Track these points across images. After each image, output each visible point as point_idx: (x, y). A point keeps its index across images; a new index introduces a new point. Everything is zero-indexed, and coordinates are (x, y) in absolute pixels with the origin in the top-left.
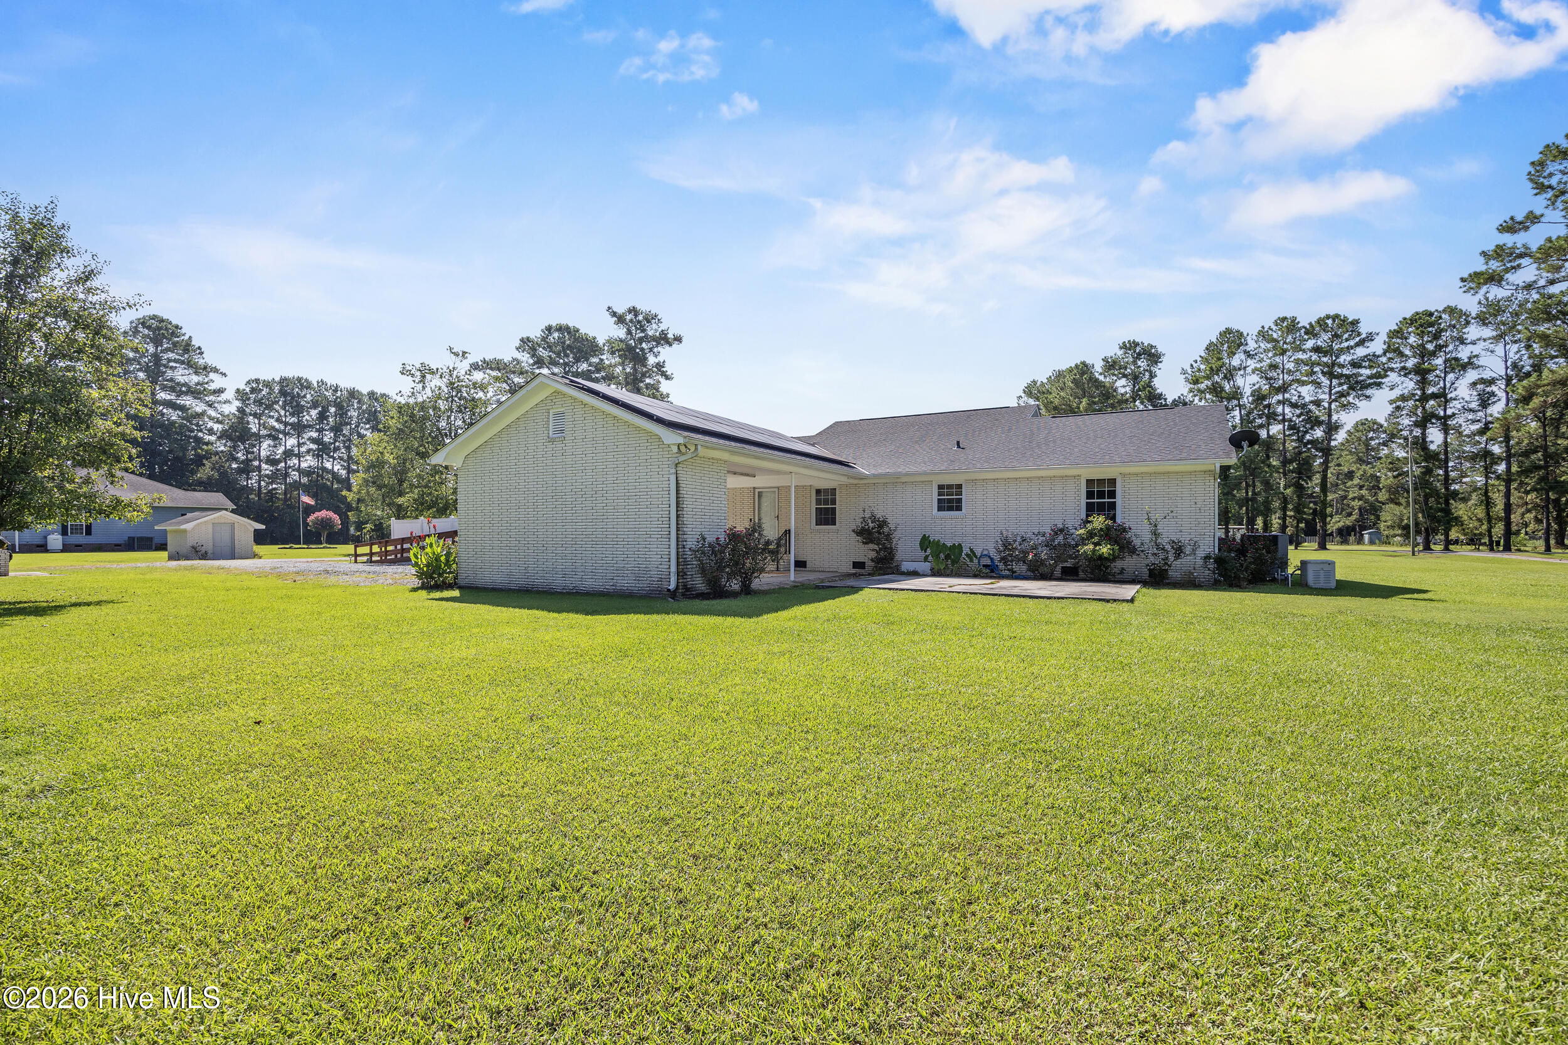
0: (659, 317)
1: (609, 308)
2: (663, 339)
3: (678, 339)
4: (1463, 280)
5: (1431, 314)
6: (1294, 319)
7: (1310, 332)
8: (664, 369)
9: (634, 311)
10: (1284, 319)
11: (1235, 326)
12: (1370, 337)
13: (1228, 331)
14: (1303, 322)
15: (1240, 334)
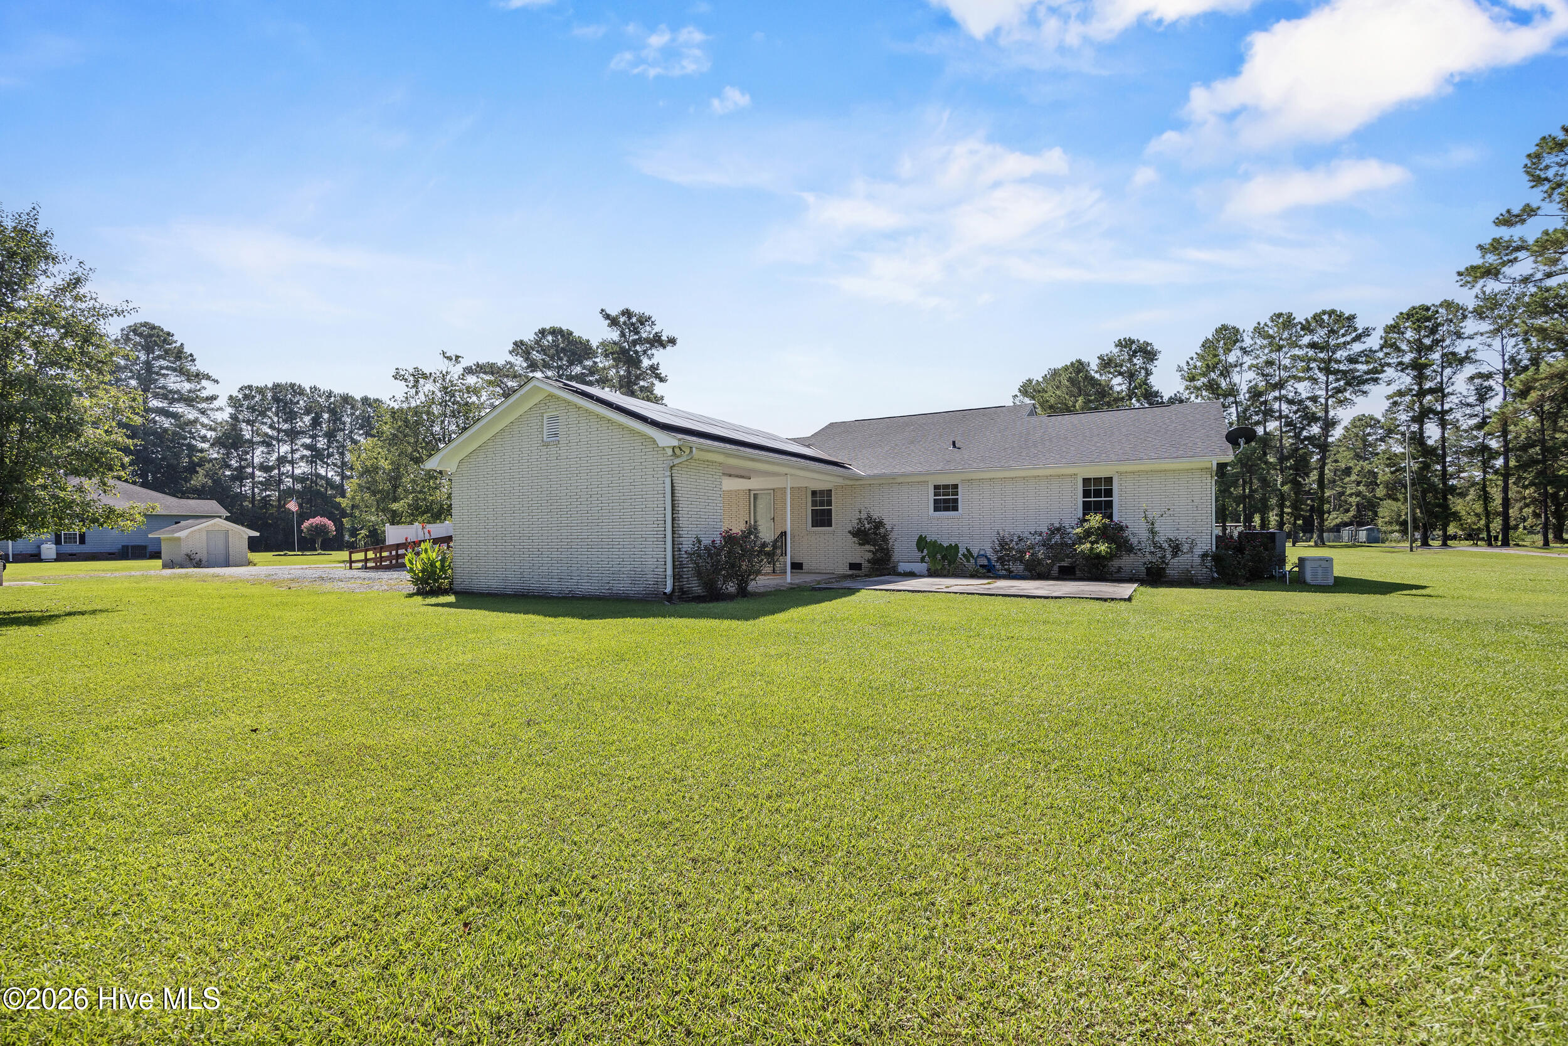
0: (653, 319)
1: (602, 310)
2: (657, 341)
4: (1460, 274)
5: (1428, 309)
6: (1290, 315)
7: (1307, 328)
8: (658, 372)
9: (627, 313)
10: (1280, 315)
11: (1231, 323)
12: (1367, 333)
13: (1224, 328)
14: (1300, 318)
15: (1236, 331)
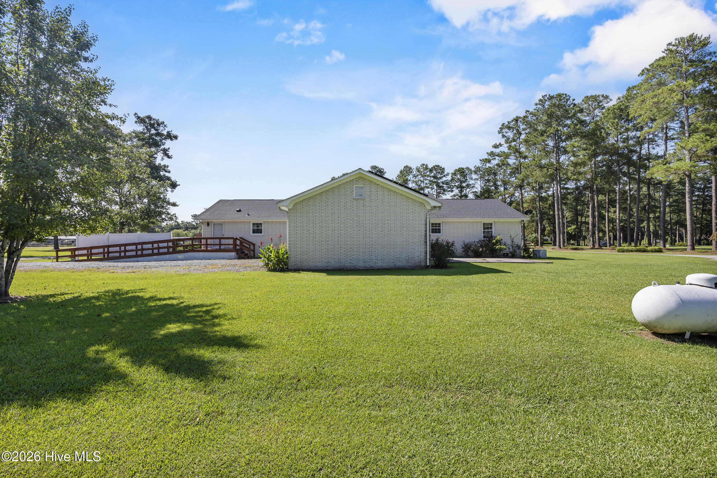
0: (165, 124)
1: (136, 114)
2: (170, 136)
3: (176, 137)
4: (480, 160)
5: (463, 169)
6: (427, 165)
7: (431, 171)
8: (167, 152)
9: (149, 118)
10: (424, 165)
11: (409, 165)
12: (448, 174)
13: (407, 166)
14: (430, 166)
15: (410, 168)
